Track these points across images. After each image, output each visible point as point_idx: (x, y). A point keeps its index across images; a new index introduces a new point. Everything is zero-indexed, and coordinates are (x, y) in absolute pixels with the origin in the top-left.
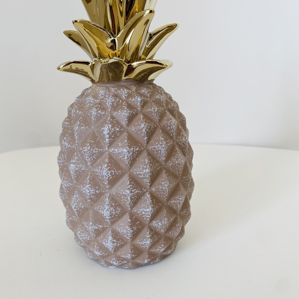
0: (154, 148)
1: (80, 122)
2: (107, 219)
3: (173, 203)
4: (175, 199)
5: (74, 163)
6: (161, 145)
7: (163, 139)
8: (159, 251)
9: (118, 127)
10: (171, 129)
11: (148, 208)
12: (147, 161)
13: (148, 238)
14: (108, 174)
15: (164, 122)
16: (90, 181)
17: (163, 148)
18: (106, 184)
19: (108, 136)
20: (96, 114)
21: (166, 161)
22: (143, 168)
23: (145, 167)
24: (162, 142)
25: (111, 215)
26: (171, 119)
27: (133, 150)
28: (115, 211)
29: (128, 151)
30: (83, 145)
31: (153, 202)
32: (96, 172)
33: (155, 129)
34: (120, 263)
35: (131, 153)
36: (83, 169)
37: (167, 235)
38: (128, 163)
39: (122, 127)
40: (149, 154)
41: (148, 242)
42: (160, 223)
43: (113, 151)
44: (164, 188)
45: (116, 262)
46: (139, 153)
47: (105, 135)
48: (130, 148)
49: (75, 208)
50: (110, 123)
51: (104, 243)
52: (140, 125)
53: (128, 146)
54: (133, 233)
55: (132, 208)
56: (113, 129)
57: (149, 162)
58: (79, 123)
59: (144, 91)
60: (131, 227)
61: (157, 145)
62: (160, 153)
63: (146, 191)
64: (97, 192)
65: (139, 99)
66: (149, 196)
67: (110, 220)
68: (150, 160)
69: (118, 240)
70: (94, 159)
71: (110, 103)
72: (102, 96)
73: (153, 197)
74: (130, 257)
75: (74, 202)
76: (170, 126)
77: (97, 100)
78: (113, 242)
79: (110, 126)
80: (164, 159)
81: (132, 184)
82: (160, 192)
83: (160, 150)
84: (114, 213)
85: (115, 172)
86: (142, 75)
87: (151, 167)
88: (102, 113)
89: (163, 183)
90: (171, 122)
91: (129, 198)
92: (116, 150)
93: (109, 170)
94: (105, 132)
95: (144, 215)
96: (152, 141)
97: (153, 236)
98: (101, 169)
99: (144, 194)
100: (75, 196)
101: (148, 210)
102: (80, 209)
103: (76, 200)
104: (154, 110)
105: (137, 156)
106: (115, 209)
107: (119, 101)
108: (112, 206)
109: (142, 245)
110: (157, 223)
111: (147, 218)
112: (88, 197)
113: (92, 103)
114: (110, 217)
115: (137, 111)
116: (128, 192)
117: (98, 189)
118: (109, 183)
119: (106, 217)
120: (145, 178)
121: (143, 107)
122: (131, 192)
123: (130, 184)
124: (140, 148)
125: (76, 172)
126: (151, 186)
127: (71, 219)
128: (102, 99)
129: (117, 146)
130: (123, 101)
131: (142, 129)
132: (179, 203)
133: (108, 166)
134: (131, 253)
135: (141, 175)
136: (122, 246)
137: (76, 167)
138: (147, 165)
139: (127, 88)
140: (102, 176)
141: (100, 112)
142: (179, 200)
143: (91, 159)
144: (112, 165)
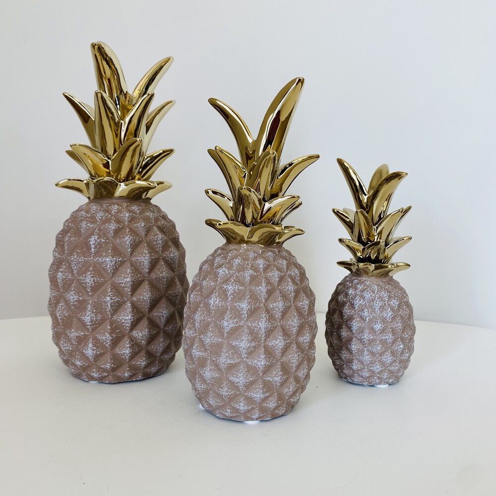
0: (138, 260)
1: (71, 234)
2: (88, 325)
3: (156, 316)
4: (159, 312)
5: (61, 272)
6: (144, 257)
7: (147, 252)
8: (140, 364)
9: (104, 239)
10: (157, 244)
11: (127, 316)
12: (129, 271)
13: (127, 347)
14: (90, 281)
15: (151, 237)
16: (75, 288)
17: (146, 260)
18: (89, 291)
19: (93, 246)
20: (85, 226)
21: (150, 273)
22: (125, 277)
23: (127, 276)
24: (145, 255)
25: (92, 321)
26: (158, 234)
27: (116, 260)
28: (96, 318)
29: (111, 261)
30: (71, 254)
31: (133, 311)
32: (80, 279)
33: (140, 242)
34: (100, 374)
35: (114, 262)
36: (69, 277)
37: (149, 348)
38: (111, 271)
39: (108, 239)
40: (132, 265)
41: (127, 352)
42: (140, 333)
43: (97, 260)
44: (145, 299)
45: (96, 373)
46: (122, 263)
47: (91, 245)
48: (113, 257)
49: (60, 316)
50: (97, 235)
51: (84, 351)
52: (124, 238)
53: (111, 255)
54: (112, 340)
55: (112, 315)
56: (98, 240)
57: (131, 272)
58: (69, 235)
59: (135, 208)
60: (111, 334)
61: (141, 257)
62: (143, 264)
63: (127, 301)
64: (81, 299)
65: (127, 215)
66: (129, 305)
67: (90, 326)
68: (132, 270)
69: (98, 348)
70: (79, 267)
71: (99, 217)
72: (93, 210)
73: (134, 306)
74: (109, 367)
75: (59, 310)
76: (156, 241)
77: (89, 214)
78: (93, 350)
79: (96, 237)
80: (147, 270)
81: (113, 292)
82: (141, 302)
83: (143, 262)
84: (95, 319)
85: (97, 280)
86: (137, 192)
87: (133, 277)
88: (91, 226)
89: (144, 294)
90: (157, 237)
91: (109, 305)
92: (100, 259)
93: (92, 277)
94: (91, 243)
95: (124, 323)
96: (136, 253)
97: (133, 346)
98: (85, 277)
99: (125, 302)
100: (60, 304)
101: (127, 318)
102: (65, 316)
103: (61, 308)
104: (140, 225)
105: (120, 266)
106: (96, 315)
107: (108, 215)
108: (93, 312)
109: (122, 355)
110: (138, 333)
111: (127, 326)
112: (72, 304)
113: (83, 217)
114: (91, 323)
115: (124, 225)
116: (108, 298)
117: (81, 296)
118: (92, 290)
119: (86, 323)
120: (126, 287)
121: (130, 221)
122: (111, 299)
123: (110, 292)
124: (123, 258)
125: (63, 280)
126: (132, 295)
127: (56, 330)
128: (94, 213)
129: (101, 256)
130: (112, 215)
131: (126, 241)
132: (163, 316)
133: (91, 274)
134: (110, 363)
135: (122, 283)
136: (102, 355)
137: (64, 275)
138: (128, 275)
139: (118, 204)
140: (86, 283)
141: (89, 224)
142: (162, 313)
143: (77, 267)
144: (95, 273)
